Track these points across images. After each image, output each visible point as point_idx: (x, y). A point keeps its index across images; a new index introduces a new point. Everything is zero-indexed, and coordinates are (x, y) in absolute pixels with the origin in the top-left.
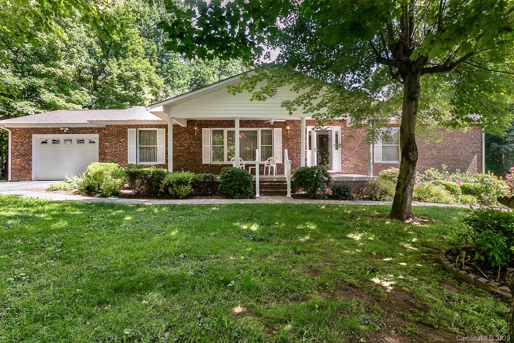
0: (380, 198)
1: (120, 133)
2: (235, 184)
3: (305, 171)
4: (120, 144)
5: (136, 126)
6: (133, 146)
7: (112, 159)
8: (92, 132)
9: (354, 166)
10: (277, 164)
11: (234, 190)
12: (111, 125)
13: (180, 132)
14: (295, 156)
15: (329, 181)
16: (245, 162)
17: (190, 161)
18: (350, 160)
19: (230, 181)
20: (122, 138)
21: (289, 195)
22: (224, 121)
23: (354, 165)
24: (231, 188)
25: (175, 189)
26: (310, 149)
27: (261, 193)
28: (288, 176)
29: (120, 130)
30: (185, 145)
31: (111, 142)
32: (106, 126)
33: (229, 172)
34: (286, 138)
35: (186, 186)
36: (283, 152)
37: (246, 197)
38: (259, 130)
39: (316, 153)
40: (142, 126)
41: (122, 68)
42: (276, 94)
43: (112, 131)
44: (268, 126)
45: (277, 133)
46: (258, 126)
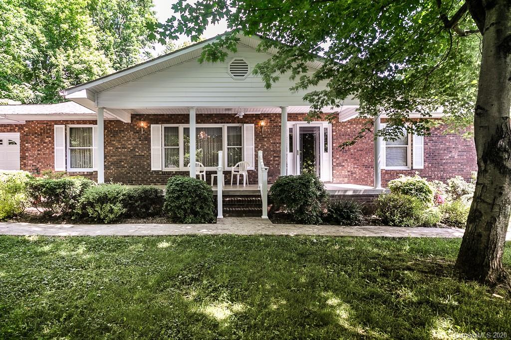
0: (401, 222)
1: (44, 131)
2: (186, 203)
3: (288, 183)
4: (45, 145)
5: (66, 122)
6: (61, 148)
7: (35, 164)
8: (11, 131)
9: (349, 173)
10: (248, 171)
11: (185, 210)
12: (33, 121)
13: (122, 129)
14: (271, 160)
15: (322, 196)
16: (206, 169)
17: (135, 167)
18: (344, 166)
19: (178, 198)
20: (47, 137)
21: (265, 216)
22: (179, 115)
23: (348, 171)
24: (179, 207)
25: (97, 209)
26: (291, 151)
27: (225, 213)
28: (263, 187)
29: (44, 127)
30: (129, 146)
31: (33, 143)
32: (26, 121)
33: (177, 185)
34: (259, 136)
35: (115, 204)
36: (256, 156)
37: (203, 221)
38: (225, 127)
39: (298, 157)
40: (73, 122)
41: (70, 60)
42: (246, 75)
43: (34, 128)
44: (236, 121)
45: (249, 131)
46: (223, 121)
